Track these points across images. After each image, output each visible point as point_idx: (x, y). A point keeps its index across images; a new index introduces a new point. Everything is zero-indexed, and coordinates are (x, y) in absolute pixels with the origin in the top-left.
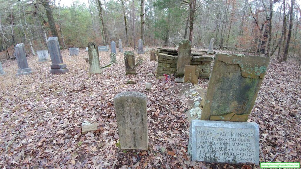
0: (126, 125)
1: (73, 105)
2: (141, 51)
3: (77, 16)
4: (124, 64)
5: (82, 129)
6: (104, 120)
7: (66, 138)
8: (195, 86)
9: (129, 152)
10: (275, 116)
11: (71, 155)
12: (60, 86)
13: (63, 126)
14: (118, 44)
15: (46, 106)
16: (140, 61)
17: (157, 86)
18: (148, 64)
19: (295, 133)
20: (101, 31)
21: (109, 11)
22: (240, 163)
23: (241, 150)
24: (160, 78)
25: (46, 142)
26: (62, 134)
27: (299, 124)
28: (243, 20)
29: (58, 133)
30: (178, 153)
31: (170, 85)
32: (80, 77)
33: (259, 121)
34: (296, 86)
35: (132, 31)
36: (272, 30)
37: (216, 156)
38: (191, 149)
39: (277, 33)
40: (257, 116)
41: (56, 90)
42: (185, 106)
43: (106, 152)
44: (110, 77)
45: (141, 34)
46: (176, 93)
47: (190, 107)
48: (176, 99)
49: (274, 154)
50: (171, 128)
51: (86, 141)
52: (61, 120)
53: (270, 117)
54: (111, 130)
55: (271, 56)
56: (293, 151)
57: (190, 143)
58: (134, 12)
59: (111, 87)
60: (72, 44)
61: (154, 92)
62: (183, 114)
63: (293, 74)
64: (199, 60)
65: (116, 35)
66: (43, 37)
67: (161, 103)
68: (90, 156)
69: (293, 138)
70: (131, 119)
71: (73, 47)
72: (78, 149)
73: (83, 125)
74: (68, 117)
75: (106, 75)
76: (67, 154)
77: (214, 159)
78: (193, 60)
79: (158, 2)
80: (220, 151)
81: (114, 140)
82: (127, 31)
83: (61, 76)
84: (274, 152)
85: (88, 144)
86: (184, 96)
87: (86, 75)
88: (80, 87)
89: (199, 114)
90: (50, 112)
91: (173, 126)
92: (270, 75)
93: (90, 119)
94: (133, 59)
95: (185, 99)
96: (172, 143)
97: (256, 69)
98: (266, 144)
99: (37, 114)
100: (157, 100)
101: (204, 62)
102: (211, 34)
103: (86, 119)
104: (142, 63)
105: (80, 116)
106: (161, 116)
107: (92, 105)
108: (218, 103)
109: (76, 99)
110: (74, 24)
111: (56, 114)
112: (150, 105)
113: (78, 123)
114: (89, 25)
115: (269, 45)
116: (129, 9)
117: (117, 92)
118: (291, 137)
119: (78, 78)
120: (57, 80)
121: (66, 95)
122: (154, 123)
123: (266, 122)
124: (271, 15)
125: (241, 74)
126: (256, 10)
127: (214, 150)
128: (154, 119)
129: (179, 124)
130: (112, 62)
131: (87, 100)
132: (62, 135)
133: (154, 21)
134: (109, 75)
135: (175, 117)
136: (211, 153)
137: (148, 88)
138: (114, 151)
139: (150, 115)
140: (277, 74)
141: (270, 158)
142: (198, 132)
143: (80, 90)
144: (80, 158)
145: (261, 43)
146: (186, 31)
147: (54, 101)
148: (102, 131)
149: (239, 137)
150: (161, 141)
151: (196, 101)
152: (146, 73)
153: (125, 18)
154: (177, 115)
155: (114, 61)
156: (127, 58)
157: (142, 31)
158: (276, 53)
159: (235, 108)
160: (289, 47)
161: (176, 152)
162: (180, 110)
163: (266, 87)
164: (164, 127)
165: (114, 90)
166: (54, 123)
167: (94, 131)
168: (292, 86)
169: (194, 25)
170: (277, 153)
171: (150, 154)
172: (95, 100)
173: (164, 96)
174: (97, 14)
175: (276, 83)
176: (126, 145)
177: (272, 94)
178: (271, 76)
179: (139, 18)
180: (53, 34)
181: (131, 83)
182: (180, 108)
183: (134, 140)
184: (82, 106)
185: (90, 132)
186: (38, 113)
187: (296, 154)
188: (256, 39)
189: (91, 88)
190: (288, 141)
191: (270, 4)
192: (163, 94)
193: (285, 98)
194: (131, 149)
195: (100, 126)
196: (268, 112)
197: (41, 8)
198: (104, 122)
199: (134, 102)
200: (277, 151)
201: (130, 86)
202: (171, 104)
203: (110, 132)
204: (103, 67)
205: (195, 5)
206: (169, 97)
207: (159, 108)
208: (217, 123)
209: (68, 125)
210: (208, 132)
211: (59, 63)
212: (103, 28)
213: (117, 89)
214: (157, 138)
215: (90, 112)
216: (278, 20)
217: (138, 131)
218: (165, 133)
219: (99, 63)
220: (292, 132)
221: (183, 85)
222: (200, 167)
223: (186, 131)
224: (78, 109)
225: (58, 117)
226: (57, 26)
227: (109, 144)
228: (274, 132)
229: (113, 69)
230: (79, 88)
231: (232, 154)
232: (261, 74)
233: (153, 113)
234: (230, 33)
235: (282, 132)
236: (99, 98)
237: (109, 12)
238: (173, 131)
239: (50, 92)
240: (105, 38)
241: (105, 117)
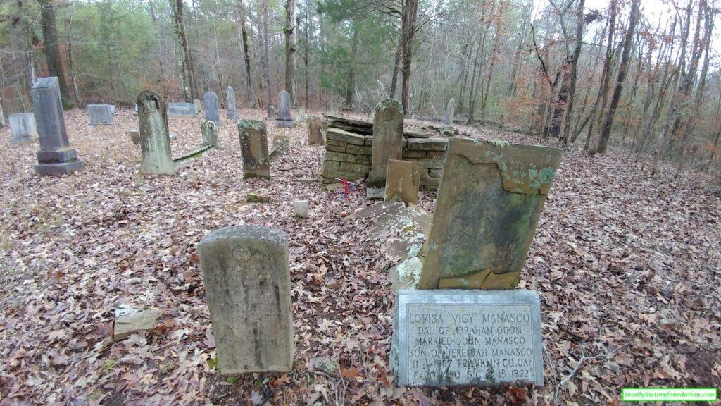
0: (235, 313)
1: (90, 262)
2: (284, 119)
3: (116, 23)
4: (240, 153)
5: (116, 325)
6: (177, 299)
7: (72, 351)
8: (410, 208)
9: (244, 379)
10: (575, 272)
11: (89, 395)
12: (57, 208)
13: (63, 320)
14: (225, 100)
15: (22, 264)
16: (282, 145)
17: (322, 207)
18: (303, 153)
19: (624, 310)
20: (177, 63)
21: (202, 14)
22: (502, 384)
23: (504, 352)
24: (330, 187)
25: (27, 360)
26: (63, 341)
27: (633, 291)
28: (517, 61)
29: (52, 335)
30: (366, 372)
31: (354, 206)
32: (113, 184)
33: (544, 285)
34: (626, 206)
35: (263, 67)
36: (577, 85)
37: (452, 369)
38: (397, 359)
39: (588, 92)
40: (540, 274)
41: (47, 219)
42: (387, 256)
43: (181, 385)
44: (200, 184)
45: (287, 75)
46: (367, 226)
47: (397, 258)
48: (368, 240)
49: (577, 359)
50: (352, 311)
51: (126, 358)
52: (59, 303)
53: (566, 274)
54: (195, 326)
55: (572, 142)
56: (623, 354)
57: (394, 345)
58: (269, 23)
59: (201, 210)
60: (98, 95)
61: (314, 224)
62: (383, 276)
63: (620, 181)
64: (421, 148)
65: (219, 76)
66: (27, 78)
67: (332, 249)
68: (137, 398)
69: (620, 322)
70: (247, 295)
71: (99, 102)
72: (103, 380)
73: (117, 315)
74: (76, 293)
75: (190, 180)
76: (78, 391)
77: (448, 378)
78: (407, 146)
79: (329, 3)
80: (459, 358)
81: (202, 351)
82: (248, 68)
83: (61, 181)
84: (577, 356)
85: (132, 366)
86: (387, 233)
87: (131, 178)
88: (112, 210)
89: (418, 272)
90: (33, 280)
91: (359, 307)
92: (569, 184)
93: (137, 300)
94: (264, 140)
95: (389, 240)
96: (354, 348)
97: (533, 173)
98: (558, 337)
99: (4, 284)
100: (322, 244)
101: (432, 153)
102: (451, 89)
103: (127, 298)
104: (287, 150)
105: (111, 292)
106: (329, 283)
107: (145, 259)
108: (456, 250)
109: (99, 244)
110: (105, 42)
111: (47, 286)
112: (302, 255)
113: (105, 310)
114: (147, 47)
115: (568, 119)
116: (255, 14)
117: (217, 223)
118: (615, 321)
119: (109, 186)
120: (51, 192)
121: (72, 234)
122: (312, 300)
123: (557, 286)
124: (578, 51)
125: (502, 184)
126: (546, 40)
127: (448, 357)
128: (312, 290)
129: (371, 299)
130: (204, 145)
131: (130, 245)
132: (63, 343)
133: (320, 48)
134: (198, 180)
135: (364, 284)
136: (440, 365)
137: (301, 213)
138: (204, 379)
139: (303, 282)
140: (583, 181)
141: (567, 368)
142: (413, 318)
143: (114, 219)
144: (111, 402)
145: (553, 115)
146: (395, 79)
147: (42, 251)
148: (171, 329)
149: (498, 324)
150: (328, 345)
151: (412, 244)
152: (297, 176)
153: (244, 34)
154: (369, 278)
155: (212, 143)
156: (246, 138)
157: (289, 69)
158: (584, 135)
159: (490, 258)
160: (614, 123)
161: (362, 369)
162: (376, 266)
163: (559, 209)
164: (337, 308)
165: (211, 218)
166: (43, 310)
167: (147, 331)
168: (616, 207)
169: (413, 66)
170: (583, 358)
171: (298, 380)
172: (154, 246)
173: (339, 233)
174: (169, 20)
175: (579, 202)
176: (235, 362)
177: (570, 225)
178: (571, 185)
179: (281, 38)
180: (50, 70)
181: (255, 202)
182: (376, 260)
183: (256, 348)
184: (117, 264)
185: (136, 332)
186: (6, 283)
187: (631, 361)
188: (541, 106)
189: (143, 214)
190: (607, 330)
191: (577, 26)
192: (336, 228)
193: (599, 233)
194: (249, 371)
195: (166, 316)
196: (562, 265)
197: (30, 6)
198: (178, 305)
199: (253, 252)
200: (582, 352)
201: (255, 207)
202: (355, 252)
203: (192, 330)
204: (179, 158)
205: (414, 20)
206: (351, 235)
207: (326, 263)
208: (453, 293)
209: (78, 316)
210: (434, 316)
211: (58, 146)
212: (184, 55)
213: (217, 215)
214: (317, 339)
215: (138, 280)
216: (593, 62)
217: (265, 324)
218: (339, 323)
219: (170, 148)
220: (618, 308)
221: (384, 207)
222: (415, 400)
223: (387, 317)
224: (106, 270)
225: (52, 294)
226: (62, 47)
227: (188, 364)
228: (575, 308)
229: (210, 163)
230: (110, 214)
231: (485, 364)
232: (542, 185)
233: (310, 275)
234: (490, 89)
235: (592, 309)
236: (167, 241)
237: (201, 16)
238: (356, 318)
239: (31, 226)
240: (190, 80)
241: (180, 291)
